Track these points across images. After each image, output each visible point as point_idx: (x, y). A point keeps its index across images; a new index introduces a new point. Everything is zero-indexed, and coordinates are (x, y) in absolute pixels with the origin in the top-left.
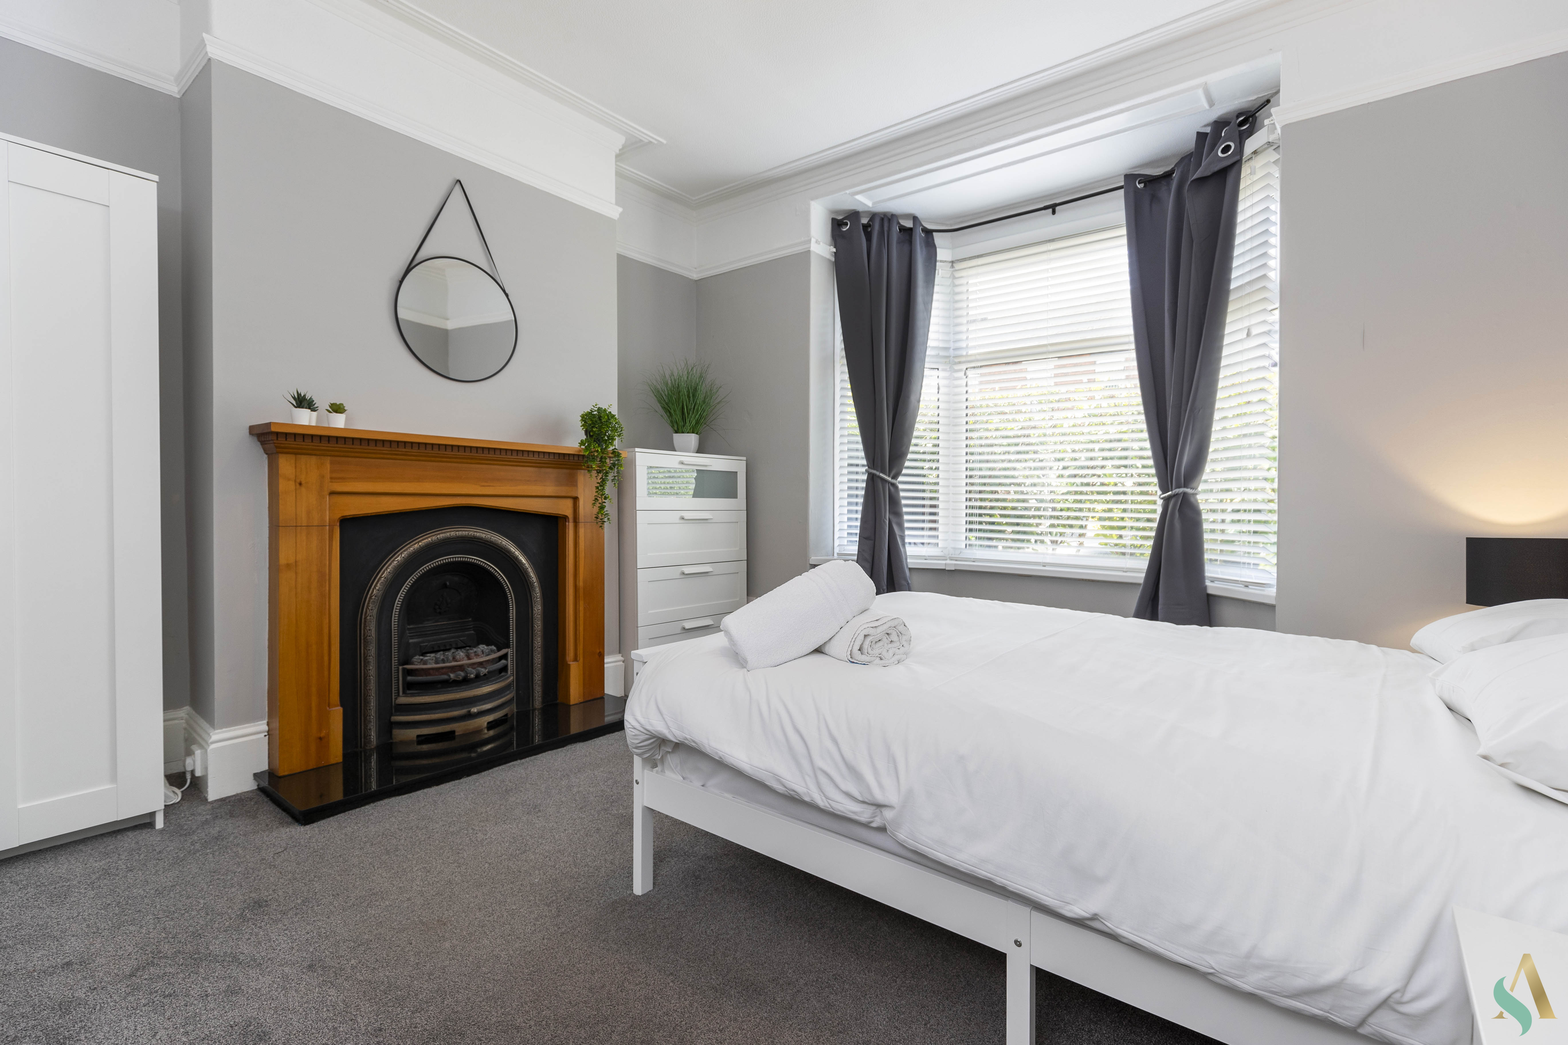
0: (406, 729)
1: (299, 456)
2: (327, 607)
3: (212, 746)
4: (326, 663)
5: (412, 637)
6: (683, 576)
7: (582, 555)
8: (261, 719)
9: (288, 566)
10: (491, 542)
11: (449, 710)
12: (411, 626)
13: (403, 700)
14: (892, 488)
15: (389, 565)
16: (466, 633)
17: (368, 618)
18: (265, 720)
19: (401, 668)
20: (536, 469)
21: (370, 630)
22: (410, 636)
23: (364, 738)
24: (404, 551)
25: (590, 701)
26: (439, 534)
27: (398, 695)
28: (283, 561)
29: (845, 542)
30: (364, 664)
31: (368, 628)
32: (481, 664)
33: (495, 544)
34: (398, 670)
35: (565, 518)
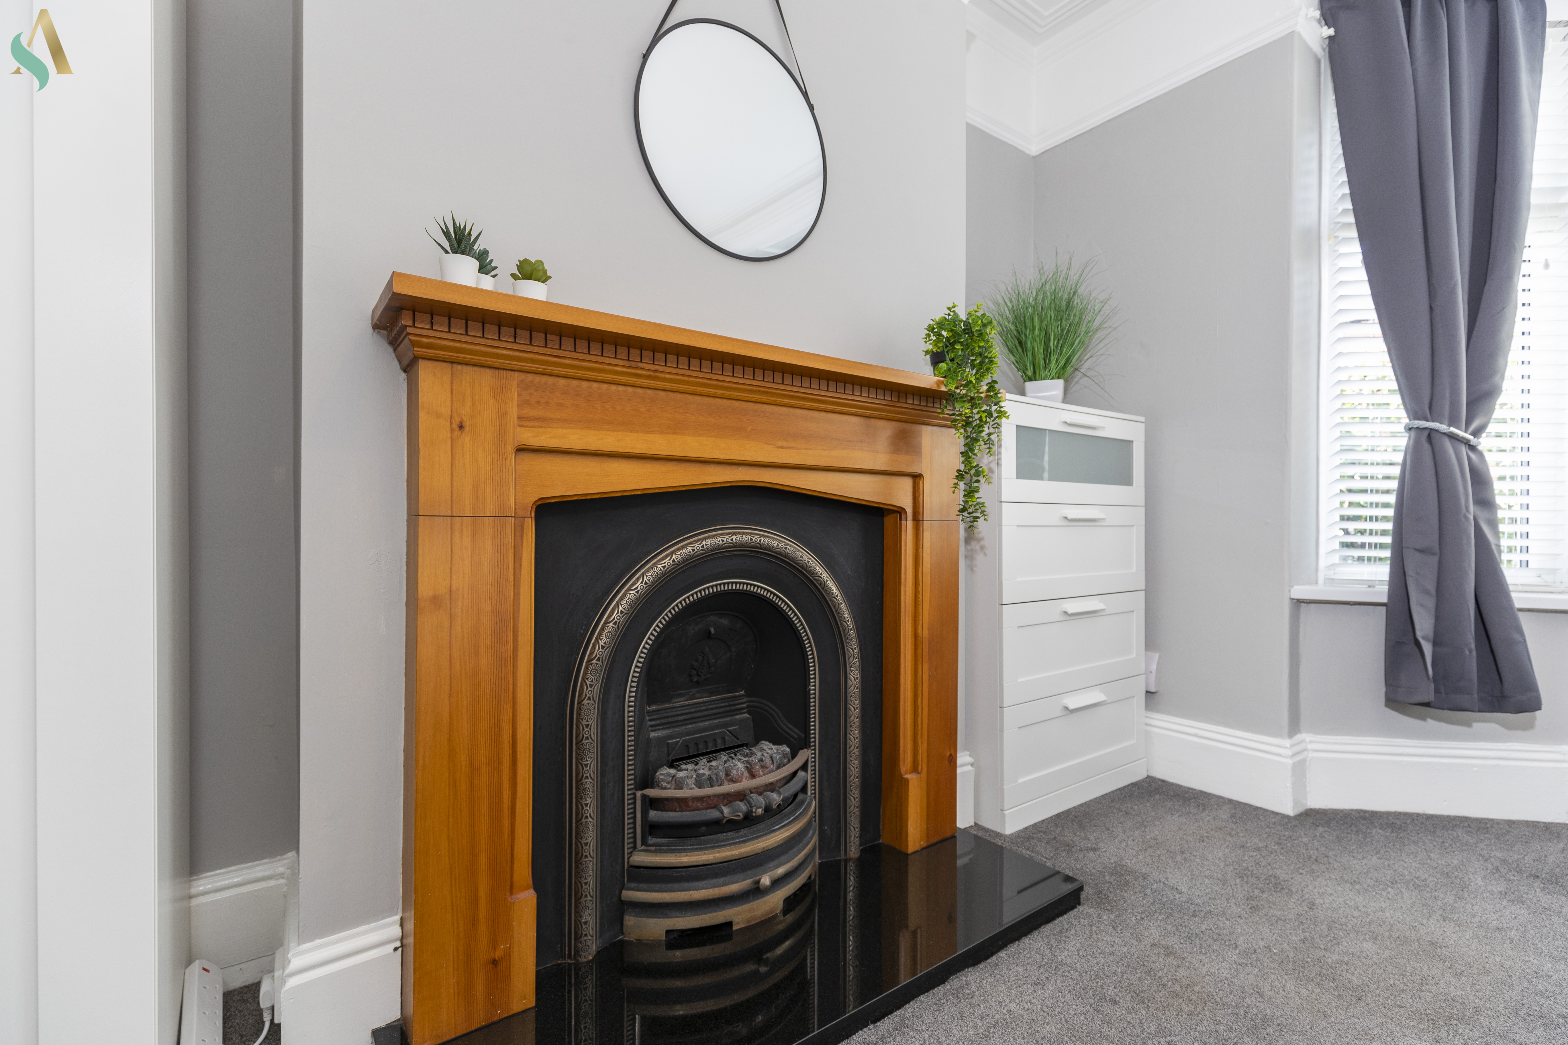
0: (648, 917)
1: (459, 367)
2: (511, 686)
3: (292, 982)
4: (506, 803)
5: (654, 728)
6: (1068, 618)
7: (927, 579)
8: (390, 913)
9: (435, 600)
10: (786, 555)
11: (721, 880)
12: (653, 708)
13: (642, 858)
14: (1472, 455)
15: (621, 599)
16: (738, 717)
17: (586, 702)
18: (396, 914)
19: (639, 794)
20: (861, 420)
21: (587, 726)
22: (651, 726)
23: (575, 940)
24: (648, 571)
25: (936, 844)
26: (704, 539)
27: (635, 847)
28: (424, 590)
29: (1336, 559)
30: (577, 793)
31: (584, 722)
32: (771, 787)
33: (793, 559)
34: (635, 798)
35: (900, 512)
